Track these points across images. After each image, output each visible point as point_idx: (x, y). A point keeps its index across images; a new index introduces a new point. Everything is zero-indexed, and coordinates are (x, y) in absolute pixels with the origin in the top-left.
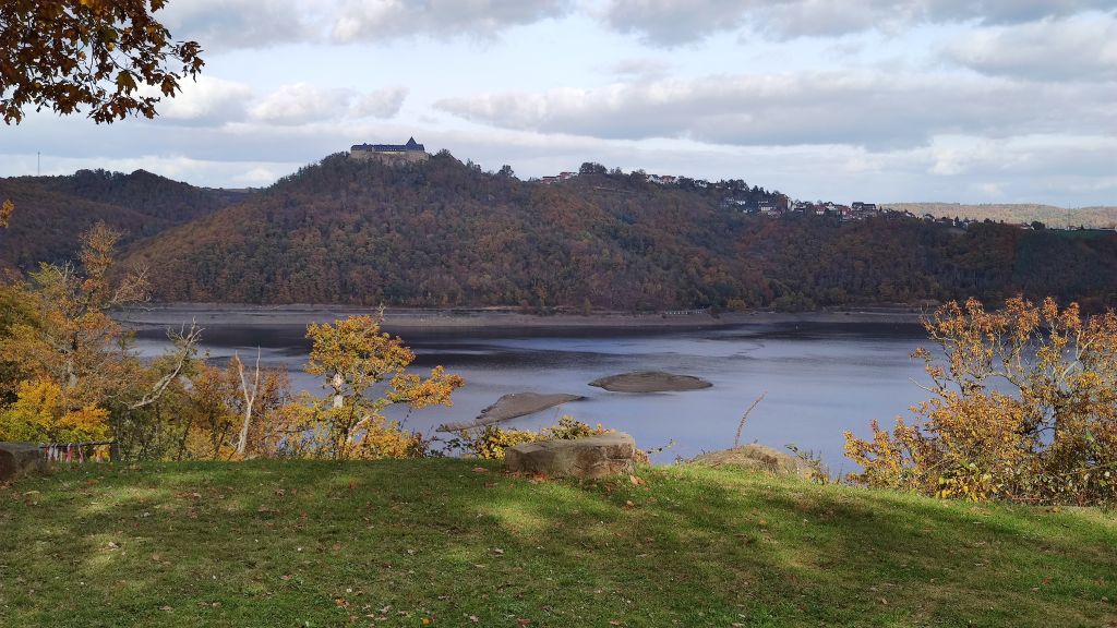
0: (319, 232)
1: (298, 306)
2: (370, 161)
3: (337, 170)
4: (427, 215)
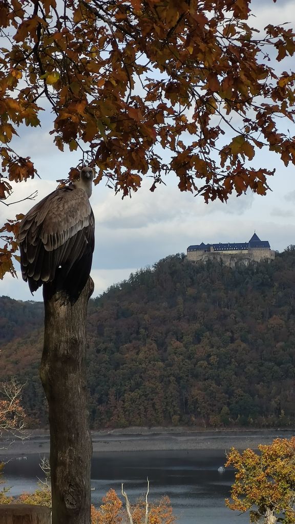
0: (154, 345)
1: (134, 429)
2: (209, 262)
3: (172, 274)
4: (276, 321)
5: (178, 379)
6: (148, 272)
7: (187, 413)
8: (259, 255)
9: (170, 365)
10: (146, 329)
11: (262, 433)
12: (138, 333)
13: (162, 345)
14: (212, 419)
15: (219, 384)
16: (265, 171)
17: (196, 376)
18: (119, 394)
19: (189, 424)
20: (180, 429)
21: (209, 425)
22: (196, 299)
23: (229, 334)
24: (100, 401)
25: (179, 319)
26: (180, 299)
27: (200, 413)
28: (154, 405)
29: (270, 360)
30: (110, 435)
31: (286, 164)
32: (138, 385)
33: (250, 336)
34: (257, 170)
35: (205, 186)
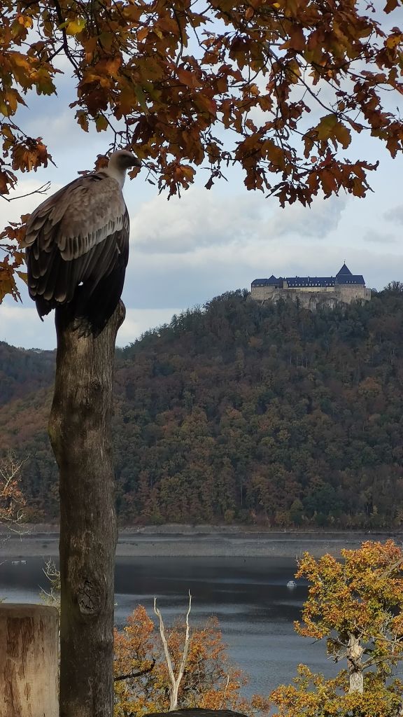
0: (203, 414)
1: (173, 527)
2: (281, 302)
3: (230, 318)
4: (369, 385)
5: (235, 461)
6: (197, 314)
7: (245, 507)
8: (349, 294)
9: (224, 442)
10: (192, 391)
11: (345, 537)
12: (181, 397)
13: (213, 414)
14: (279, 516)
15: (289, 469)
16: (364, 164)
17: (259, 457)
18: (153, 479)
19: (246, 522)
20: (235, 528)
21: (274, 524)
22: (261, 352)
23: (305, 401)
24: (127, 488)
25: (238, 379)
26: (240, 352)
27: (262, 508)
28: (200, 495)
29: (360, 438)
30: (140, 534)
31: (393, 155)
32: (179, 468)
33: (333, 405)
34: (354, 163)
35: (281, 184)
